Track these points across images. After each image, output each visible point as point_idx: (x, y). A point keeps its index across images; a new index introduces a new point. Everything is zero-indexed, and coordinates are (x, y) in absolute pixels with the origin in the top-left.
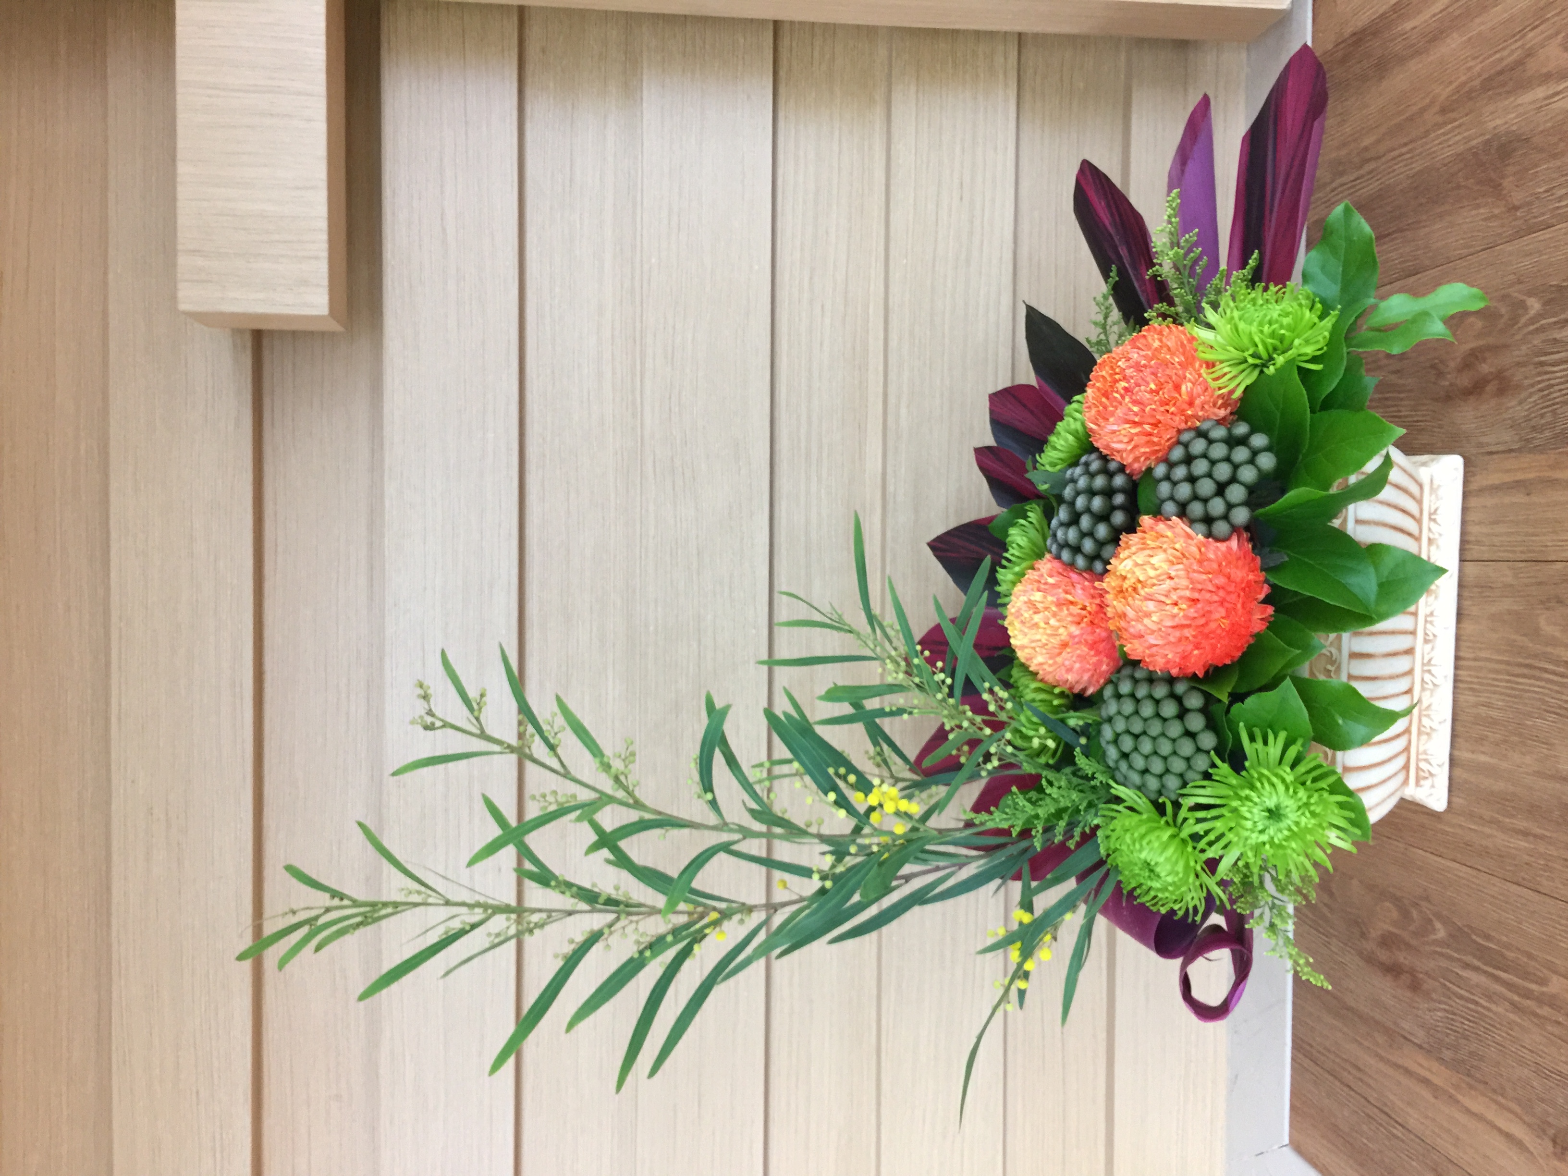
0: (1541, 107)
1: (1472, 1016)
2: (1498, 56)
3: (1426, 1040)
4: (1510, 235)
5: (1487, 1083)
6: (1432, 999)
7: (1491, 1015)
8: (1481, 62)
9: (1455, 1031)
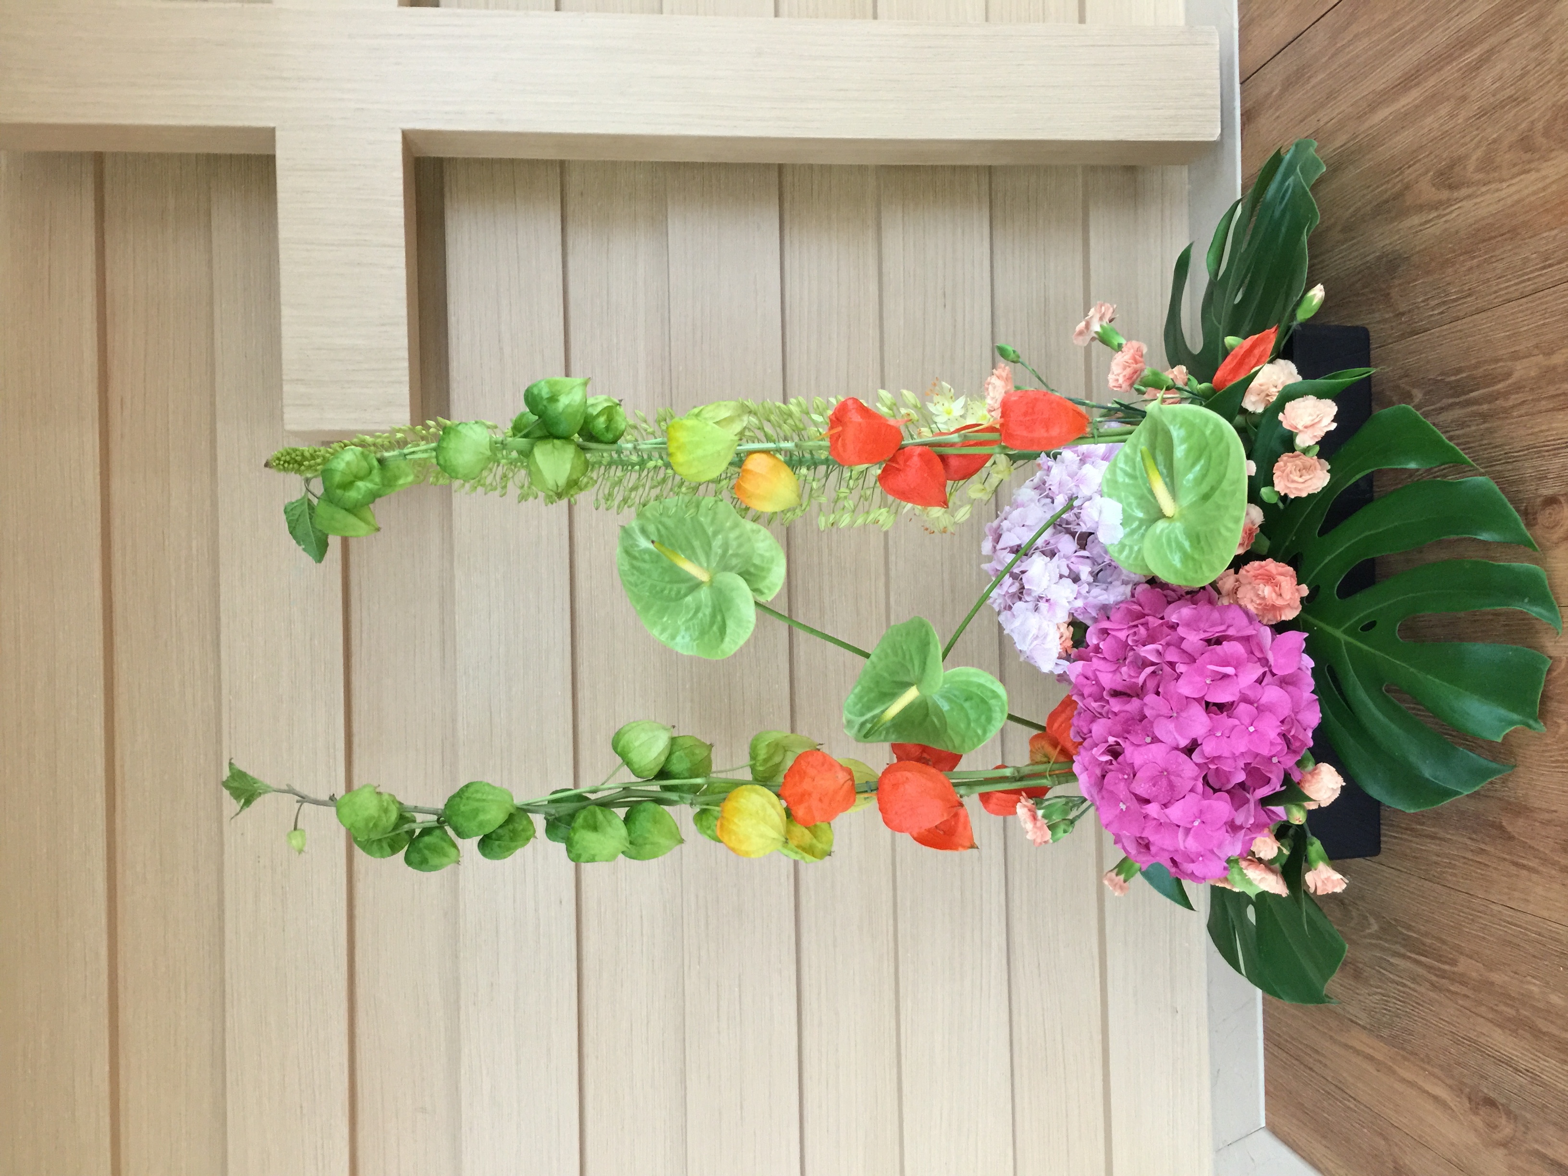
0: (1417, 232)
1: (1403, 997)
2: (1384, 187)
3: (1368, 1021)
4: (1398, 336)
5: (1416, 1054)
6: (1371, 985)
7: (1415, 994)
8: (1373, 191)
9: (1389, 1011)
